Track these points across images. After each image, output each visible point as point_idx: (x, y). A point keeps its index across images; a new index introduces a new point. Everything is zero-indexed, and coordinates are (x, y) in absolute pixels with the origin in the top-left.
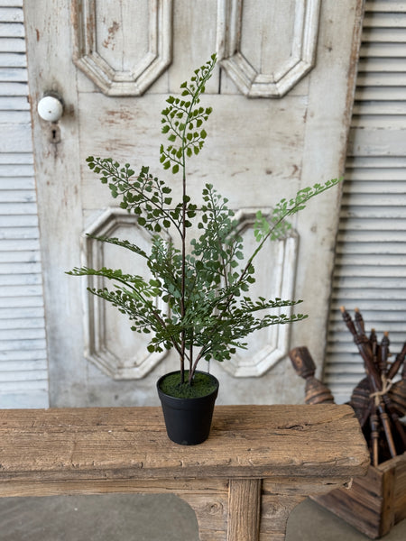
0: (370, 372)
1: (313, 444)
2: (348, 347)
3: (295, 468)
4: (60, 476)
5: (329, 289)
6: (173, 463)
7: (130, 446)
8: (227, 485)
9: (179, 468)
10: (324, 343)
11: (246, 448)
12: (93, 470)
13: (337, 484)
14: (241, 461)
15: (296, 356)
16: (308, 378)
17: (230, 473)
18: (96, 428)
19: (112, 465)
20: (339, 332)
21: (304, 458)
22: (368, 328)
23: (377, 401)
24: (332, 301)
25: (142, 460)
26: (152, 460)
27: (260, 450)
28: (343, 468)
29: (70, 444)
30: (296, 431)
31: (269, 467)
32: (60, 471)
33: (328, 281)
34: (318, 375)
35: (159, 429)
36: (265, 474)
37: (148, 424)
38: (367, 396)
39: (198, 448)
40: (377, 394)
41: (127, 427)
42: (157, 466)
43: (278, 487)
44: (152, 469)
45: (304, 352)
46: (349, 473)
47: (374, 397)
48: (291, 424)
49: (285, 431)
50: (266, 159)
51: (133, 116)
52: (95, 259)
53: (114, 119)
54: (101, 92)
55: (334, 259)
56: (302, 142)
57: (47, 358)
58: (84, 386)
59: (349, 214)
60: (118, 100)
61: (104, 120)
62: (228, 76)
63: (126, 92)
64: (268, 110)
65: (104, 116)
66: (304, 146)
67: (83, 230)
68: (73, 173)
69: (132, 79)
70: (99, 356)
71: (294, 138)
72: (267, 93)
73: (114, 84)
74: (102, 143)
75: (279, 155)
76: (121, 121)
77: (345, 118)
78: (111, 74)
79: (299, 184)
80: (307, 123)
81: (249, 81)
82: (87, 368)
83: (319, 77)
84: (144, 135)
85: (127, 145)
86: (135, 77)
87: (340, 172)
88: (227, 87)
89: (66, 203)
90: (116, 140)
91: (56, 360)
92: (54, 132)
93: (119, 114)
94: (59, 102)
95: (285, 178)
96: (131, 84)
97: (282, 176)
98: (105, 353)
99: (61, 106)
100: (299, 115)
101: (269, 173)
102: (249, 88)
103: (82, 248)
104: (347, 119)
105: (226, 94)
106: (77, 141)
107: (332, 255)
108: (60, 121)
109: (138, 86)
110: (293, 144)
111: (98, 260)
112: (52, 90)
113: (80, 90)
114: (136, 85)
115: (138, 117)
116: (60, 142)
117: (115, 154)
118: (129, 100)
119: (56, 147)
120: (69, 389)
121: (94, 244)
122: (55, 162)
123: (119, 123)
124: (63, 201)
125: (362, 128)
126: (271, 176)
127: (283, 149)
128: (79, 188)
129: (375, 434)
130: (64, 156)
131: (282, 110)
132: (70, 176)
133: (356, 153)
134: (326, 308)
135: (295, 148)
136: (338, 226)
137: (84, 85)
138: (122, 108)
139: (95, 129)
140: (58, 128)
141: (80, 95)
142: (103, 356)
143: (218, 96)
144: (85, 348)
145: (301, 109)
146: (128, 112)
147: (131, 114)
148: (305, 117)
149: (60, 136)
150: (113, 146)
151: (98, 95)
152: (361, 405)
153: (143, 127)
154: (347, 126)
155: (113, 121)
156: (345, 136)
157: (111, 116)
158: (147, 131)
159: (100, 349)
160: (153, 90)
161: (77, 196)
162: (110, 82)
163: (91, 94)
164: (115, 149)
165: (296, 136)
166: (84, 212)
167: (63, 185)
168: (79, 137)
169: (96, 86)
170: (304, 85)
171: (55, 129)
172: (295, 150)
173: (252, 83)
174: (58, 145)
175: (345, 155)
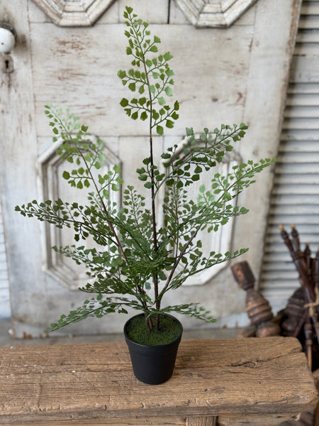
0: (305, 284)
1: (265, 382)
2: (283, 255)
3: (249, 407)
4: (28, 418)
5: (268, 207)
6: (135, 405)
7: (94, 389)
8: (185, 420)
9: (141, 410)
10: (261, 254)
11: (203, 388)
12: (60, 413)
13: (287, 418)
14: (199, 402)
15: (238, 270)
16: (249, 290)
17: (188, 412)
18: (60, 368)
19: (77, 408)
20: (275, 243)
21: (258, 398)
22: (303, 239)
23: (311, 312)
24: (270, 216)
25: (105, 403)
26: (115, 403)
27: (217, 390)
28: (294, 406)
29: (37, 387)
30: (249, 369)
31: (225, 407)
32: (28, 415)
33: (266, 200)
34: (256, 287)
35: (119, 368)
36: (222, 412)
37: (109, 362)
38: (302, 305)
39: (158, 388)
40: (311, 305)
41: (89, 367)
42: (119, 408)
43: (232, 421)
44: (115, 411)
45: (245, 266)
46: (299, 409)
47: (309, 308)
48: (243, 360)
49: (238, 369)
50: (212, 87)
51: (84, 46)
52: (50, 183)
53: (65, 49)
54: (52, 22)
55: (274, 180)
56: (247, 71)
57: (8, 270)
58: (43, 296)
59: (289, 137)
60: (68, 30)
61: (55, 50)
62: (177, 6)
63: (77, 22)
64: (215, 40)
65: (55, 45)
66: (248, 74)
67: (38, 156)
68: (27, 102)
69: (82, 9)
70: (56, 270)
71: (240, 67)
72: (214, 23)
73: (65, 14)
74: (55, 72)
75: (225, 83)
76: (73, 51)
77: (288, 47)
78: (61, 4)
79: (243, 111)
80: (253, 52)
81: (197, 12)
82: (45, 280)
83: (265, 7)
84: (95, 65)
85: (79, 75)
86: (86, 7)
87: (282, 99)
88: (175, 17)
89: (21, 131)
90: (68, 70)
91: (16, 274)
92: (7, 62)
93: (71, 44)
94: (11, 34)
95: (230, 105)
96: (82, 14)
97: (227, 103)
98: (61, 266)
99: (13, 37)
100: (244, 45)
101: (215, 100)
102: (197, 18)
103: (37, 173)
104: (291, 48)
105: (174, 24)
106: (30, 71)
107: (272, 175)
108: (12, 52)
109: (89, 16)
110: (238, 73)
111: (53, 183)
112: (4, 21)
113: (31, 20)
114: (86, 15)
115: (90, 47)
116: (13, 71)
117: (67, 83)
118: (80, 30)
119: (9, 76)
120: (29, 299)
121: (49, 169)
122: (9, 91)
123: (70, 53)
124: (17, 129)
125: (304, 55)
126: (216, 103)
127: (229, 77)
128: (33, 116)
129: (309, 342)
130: (17, 85)
131: (229, 39)
132: (24, 104)
133: (297, 80)
134: (264, 223)
135: (240, 76)
136: (278, 148)
137: (35, 15)
138: (74, 38)
139: (48, 59)
140: (11, 58)
141: (32, 25)
142: (59, 269)
143: (167, 26)
144: (43, 263)
145: (247, 39)
146: (79, 42)
147: (82, 43)
148: (250, 46)
149: (13, 66)
150: (65, 75)
151: (50, 25)
152: (296, 314)
153: (94, 57)
154: (290, 54)
155: (64, 52)
156: (288, 64)
157: (62, 46)
158: (98, 61)
159: (57, 264)
160: (103, 20)
161: (31, 125)
162: (61, 12)
163: (42, 24)
164: (67, 78)
165: (242, 64)
166: (39, 139)
167: (18, 114)
168: (32, 67)
169: (47, 16)
170: (251, 15)
171: (8, 59)
172: (241, 78)
173: (200, 13)
174: (12, 75)
175: (287, 83)
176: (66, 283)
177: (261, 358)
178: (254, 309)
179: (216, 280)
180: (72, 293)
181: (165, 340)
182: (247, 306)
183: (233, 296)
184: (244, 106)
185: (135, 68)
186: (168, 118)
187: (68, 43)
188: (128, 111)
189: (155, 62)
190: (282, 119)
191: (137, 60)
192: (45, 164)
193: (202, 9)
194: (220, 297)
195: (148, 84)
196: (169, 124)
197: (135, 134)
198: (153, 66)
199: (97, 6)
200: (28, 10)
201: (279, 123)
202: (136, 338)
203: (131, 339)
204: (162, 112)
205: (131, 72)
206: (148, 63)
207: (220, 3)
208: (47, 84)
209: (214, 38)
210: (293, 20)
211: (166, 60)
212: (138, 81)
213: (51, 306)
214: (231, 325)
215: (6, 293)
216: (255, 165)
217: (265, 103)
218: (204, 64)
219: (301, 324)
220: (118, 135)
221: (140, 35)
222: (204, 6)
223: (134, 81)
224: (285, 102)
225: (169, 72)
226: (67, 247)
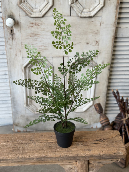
0: (122, 112)
1: (106, 147)
2: (113, 101)
3: (101, 156)
4: (18, 160)
5: (108, 83)
6: (58, 155)
7: (42, 149)
8: (77, 161)
9: (60, 157)
10: (105, 100)
11: (83, 149)
12: (30, 158)
13: (115, 161)
14: (82, 154)
15: (97, 106)
16: (101, 114)
17: (78, 158)
18: (30, 142)
19: (36, 157)
20: (111, 96)
21: (104, 153)
22: (121, 95)
23: (124, 122)
24: (109, 86)
25: (46, 155)
26: (50, 155)
27: (88, 150)
28: (117, 156)
29: (21, 149)
30: (100, 142)
31: (91, 156)
33: (107, 80)
34: (103, 113)
35: (52, 142)
36: (90, 158)
37: (48, 140)
38: (120, 119)
39: (66, 149)
40: (124, 119)
41: (41, 141)
42: (52, 157)
43: (94, 162)
44: (50, 158)
45: (99, 105)
46: (119, 157)
47: (123, 120)
48: (98, 139)
49: (96, 142)
50: (87, 39)
51: (39, 24)
52: (27, 74)
53: (33, 26)
54: (28, 16)
55: (110, 73)
56: (99, 33)
57: (12, 106)
58: (25, 116)
59: (115, 57)
60: (34, 19)
61: (29, 26)
62: (73, 10)
63: (37, 16)
64: (88, 22)
65: (29, 24)
66: (100, 34)
67: (23, 65)
68: (19, 45)
69: (39, 11)
70: (29, 106)
71: (97, 32)
72: (87, 16)
73: (33, 13)
74: (29, 34)
75: (91, 38)
76: (36, 26)
77: (114, 24)
78: (31, 9)
79: (98, 48)
80: (101, 26)
81: (81, 12)
82: (25, 110)
83: (106, 10)
84: (43, 31)
85: (38, 35)
86: (40, 10)
87: (112, 43)
88: (73, 14)
89: (17, 55)
90: (34, 33)
91: (15, 108)
92: (12, 31)
93: (35, 24)
94: (13, 20)
95: (93, 45)
96: (39, 13)
97: (92, 45)
98: (31, 105)
99: (14, 21)
100: (98, 23)
101: (88, 44)
102: (81, 14)
103: (23, 71)
104: (115, 25)
105: (72, 16)
106: (20, 34)
107: (109, 71)
108: (14, 27)
109: (41, 13)
110: (96, 34)
111: (28, 75)
112: (11, 16)
113: (20, 15)
114: (40, 13)
115: (42, 25)
116: (14, 34)
117: (33, 38)
118: (38, 19)
119: (12, 36)
120: (20, 117)
121: (27, 69)
122: (12, 41)
123: (35, 27)
124: (15, 55)
125: (120, 27)
126: (88, 45)
127: (93, 35)
128: (21, 50)
129: (123, 133)
130: (15, 39)
131: (93, 21)
132: (18, 46)
133: (118, 36)
134: (106, 89)
135: (97, 35)
136: (111, 61)
137: (22, 13)
138: (36, 22)
139: (27, 29)
140: (13, 29)
141: (21, 17)
142: (31, 106)
143: (70, 17)
144: (25, 104)
145: (99, 21)
146: (38, 23)
147: (39, 23)
148: (100, 24)
149: (14, 32)
150: (33, 35)
151: (27, 17)
152: (119, 123)
153: (43, 28)
154: (115, 27)
155: (32, 27)
156: (114, 30)
157: (32, 24)
158: (44, 30)
159: (30, 104)
160: (47, 15)
161: (20, 53)
162: (31, 12)
163: (25, 17)
164: (34, 36)
165: (97, 31)
166: (23, 58)
167: (16, 49)
168: (21, 32)
169: (26, 14)
170: (100, 13)
171: (12, 29)
172: (97, 36)
173: (82, 12)
174: (13, 35)
175: (114, 37)
176: (33, 111)
177: (105, 138)
178: (103, 120)
179: (88, 110)
180: (35, 115)
181: (69, 131)
182: (100, 120)
183: (95, 116)
184: (98, 46)
185: (57, 30)
186: (69, 48)
187: (34, 23)
188: (55, 46)
189: (64, 28)
190: (112, 51)
191: (58, 27)
192: (25, 67)
193: (83, 11)
194: (90, 117)
195: (62, 36)
196: (70, 51)
197: (58, 56)
198: (64, 30)
199: (44, 10)
200: (19, 11)
201: (111, 52)
202: (58, 130)
203: (56, 131)
204: (67, 46)
205: (56, 32)
206: (62, 28)
207: (89, 9)
208: (26, 38)
209: (87, 21)
210: (116, 14)
211: (69, 27)
212: (58, 35)
213: (28, 119)
214: (94, 127)
215: (11, 115)
216: (102, 66)
217: (106, 45)
218: (84, 31)
219: (120, 126)
220: (52, 57)
221: (59, 18)
222: (83, 10)
223: (57, 35)
224: (113, 44)
225: (70, 32)
226: (33, 97)
